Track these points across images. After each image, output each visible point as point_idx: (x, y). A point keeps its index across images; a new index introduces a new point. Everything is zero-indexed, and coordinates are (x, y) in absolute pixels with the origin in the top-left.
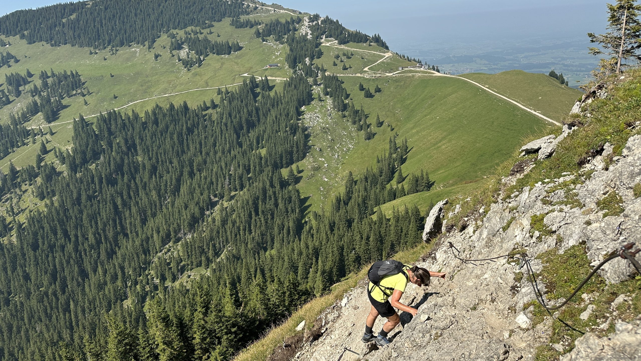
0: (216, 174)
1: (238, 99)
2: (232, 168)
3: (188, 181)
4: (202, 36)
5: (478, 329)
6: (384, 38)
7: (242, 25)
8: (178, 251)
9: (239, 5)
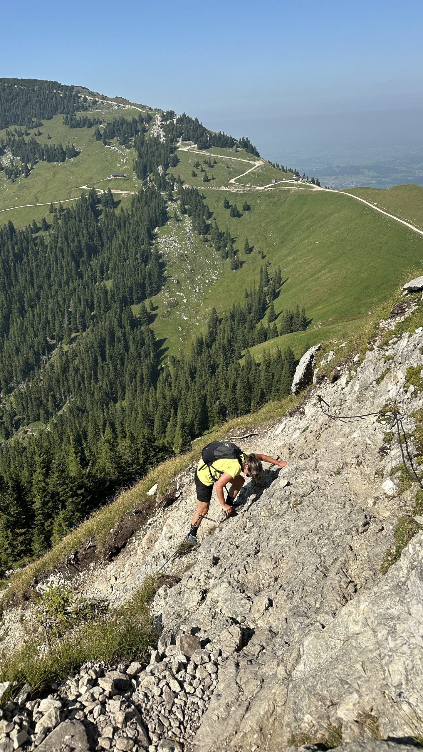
0: (52, 312)
1: (75, 217)
2: (72, 305)
3: (18, 320)
4: (29, 137)
5: (341, 496)
6: (253, 143)
7: (79, 125)
8: (11, 403)
9: (74, 98)
